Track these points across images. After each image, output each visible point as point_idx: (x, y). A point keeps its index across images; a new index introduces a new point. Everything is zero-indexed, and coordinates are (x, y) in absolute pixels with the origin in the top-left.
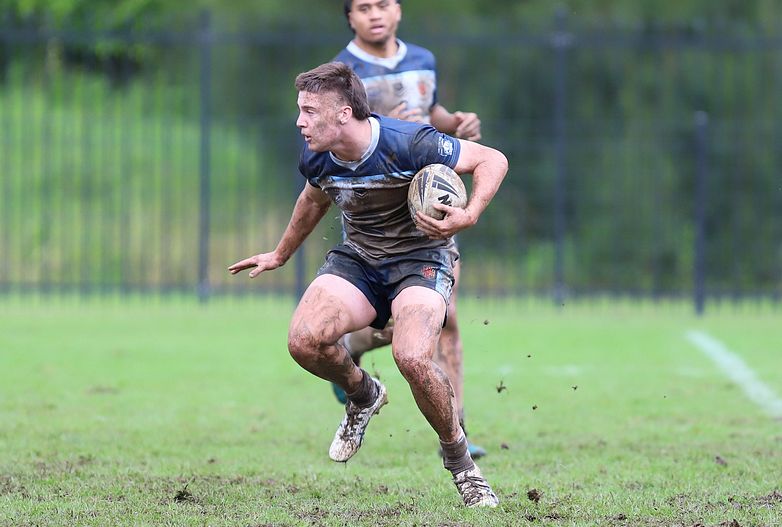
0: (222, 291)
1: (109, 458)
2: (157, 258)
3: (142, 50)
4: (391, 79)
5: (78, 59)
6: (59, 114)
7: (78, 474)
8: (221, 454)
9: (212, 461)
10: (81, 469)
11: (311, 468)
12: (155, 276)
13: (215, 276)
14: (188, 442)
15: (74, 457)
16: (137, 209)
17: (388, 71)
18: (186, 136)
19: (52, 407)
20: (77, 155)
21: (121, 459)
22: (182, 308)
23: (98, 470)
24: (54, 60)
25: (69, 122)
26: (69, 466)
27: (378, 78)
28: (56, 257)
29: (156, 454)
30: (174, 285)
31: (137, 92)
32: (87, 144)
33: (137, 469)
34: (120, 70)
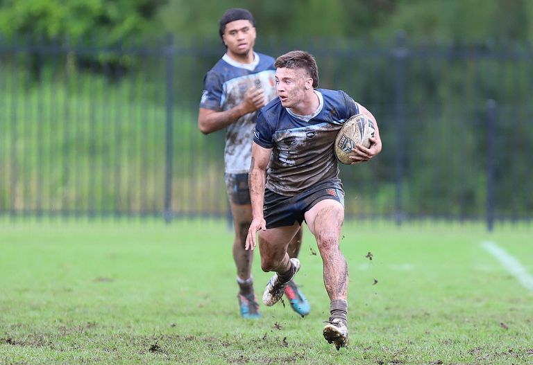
0: (180, 215)
1: (106, 324)
2: (138, 194)
3: (128, 59)
4: (252, 77)
5: (87, 65)
6: (74, 101)
7: (86, 334)
8: (180, 321)
9: (174, 325)
10: (89, 331)
11: (238, 330)
12: (137, 206)
13: (175, 205)
14: (158, 313)
15: (84, 323)
16: (125, 162)
17: (250, 73)
18: (157, 115)
19: (69, 291)
20: (86, 127)
21: (114, 324)
22: (154, 227)
23: (100, 331)
24: (71, 66)
25: (81, 106)
26: (81, 329)
27: (245, 77)
28: (72, 193)
29: (137, 321)
30: (148, 211)
31: (125, 86)
32: (93, 119)
33: (125, 331)
34: (114, 72)
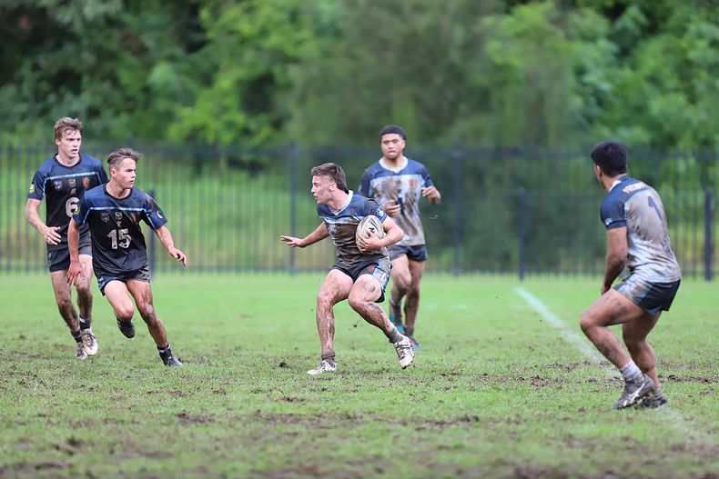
0: (301, 270)
1: (249, 347)
2: (271, 255)
3: (264, 159)
4: (395, 178)
5: (235, 163)
6: (225, 189)
7: (234, 354)
8: (300, 345)
9: (296, 349)
10: (236, 352)
11: (342, 352)
12: (270, 263)
13: (298, 263)
14: (285, 340)
15: (233, 347)
16: (262, 232)
17: (394, 174)
18: (284, 199)
19: (222, 324)
20: (234, 207)
21: (254, 348)
22: (282, 279)
23: (244, 353)
24: (223, 164)
25: (230, 192)
26: (231, 351)
27: (389, 177)
28: (224, 254)
29: (270, 345)
30: (278, 267)
31: (262, 179)
32: (238, 202)
33: (261, 353)
34: (254, 168)
